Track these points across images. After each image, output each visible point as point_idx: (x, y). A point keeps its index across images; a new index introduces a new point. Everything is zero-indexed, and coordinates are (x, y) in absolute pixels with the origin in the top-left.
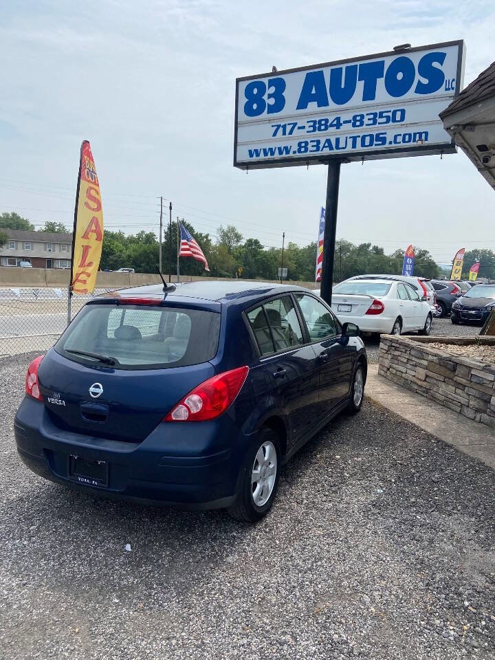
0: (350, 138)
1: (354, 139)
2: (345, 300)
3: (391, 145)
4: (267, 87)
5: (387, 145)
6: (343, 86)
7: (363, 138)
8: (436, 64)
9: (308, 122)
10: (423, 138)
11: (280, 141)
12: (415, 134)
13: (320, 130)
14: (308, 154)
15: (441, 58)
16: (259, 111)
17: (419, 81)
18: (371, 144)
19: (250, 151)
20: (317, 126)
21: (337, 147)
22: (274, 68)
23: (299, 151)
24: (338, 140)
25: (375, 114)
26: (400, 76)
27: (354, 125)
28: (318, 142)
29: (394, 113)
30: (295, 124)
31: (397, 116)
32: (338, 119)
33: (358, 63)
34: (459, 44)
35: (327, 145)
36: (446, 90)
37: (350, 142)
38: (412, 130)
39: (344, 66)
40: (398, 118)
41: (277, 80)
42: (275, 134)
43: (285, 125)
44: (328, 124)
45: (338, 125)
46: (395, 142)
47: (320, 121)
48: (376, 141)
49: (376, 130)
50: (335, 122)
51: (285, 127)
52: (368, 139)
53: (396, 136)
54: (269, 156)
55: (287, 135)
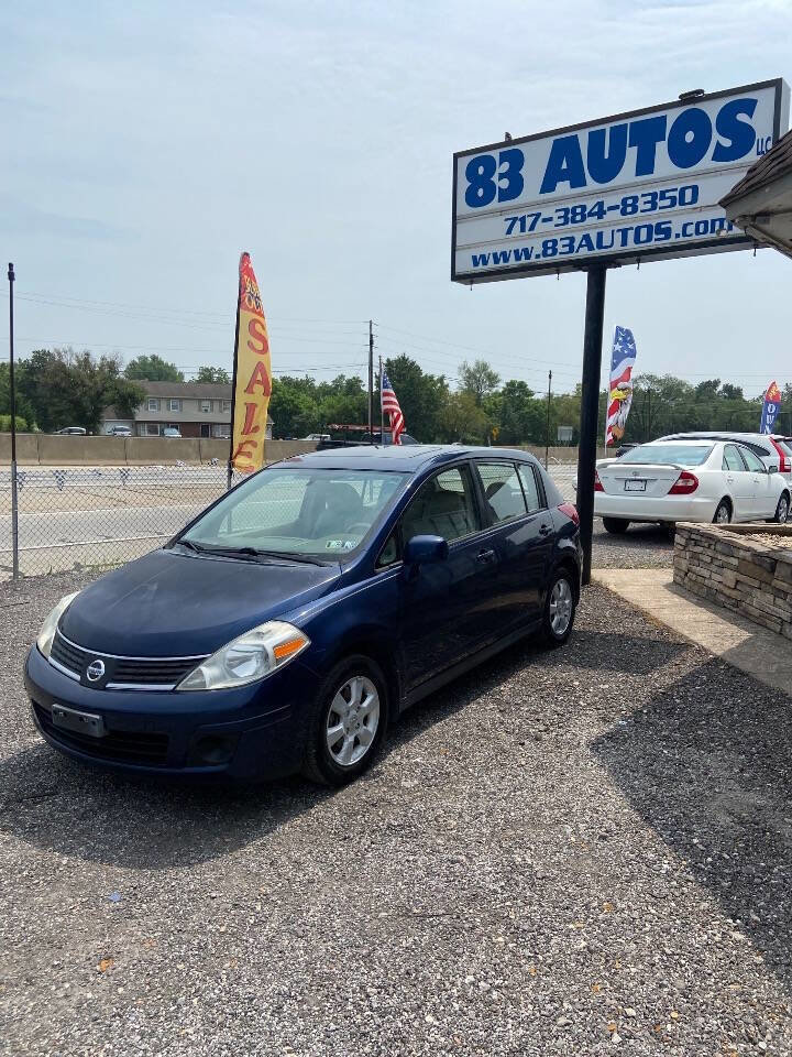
0: (618, 231)
1: (624, 232)
2: (636, 474)
3: (678, 240)
4: (498, 163)
5: (673, 239)
6: (606, 156)
7: (638, 230)
8: (742, 117)
9: (557, 211)
10: (726, 226)
11: (518, 242)
12: (713, 221)
13: (574, 221)
14: (558, 257)
15: (749, 107)
16: (487, 200)
17: (718, 143)
18: (649, 239)
19: (474, 258)
20: (569, 216)
21: (600, 246)
22: (508, 135)
23: (545, 254)
24: (600, 235)
25: (654, 195)
26: (690, 137)
27: (624, 213)
28: (572, 240)
29: (683, 191)
30: (539, 215)
31: (686, 196)
32: (601, 204)
33: (628, 121)
34: (777, 84)
35: (584, 243)
36: (758, 154)
37: (618, 236)
38: (709, 216)
39: (607, 127)
40: (688, 198)
41: (512, 152)
42: (509, 232)
43: (524, 217)
44: (586, 213)
45: (601, 214)
46: (685, 234)
47: (574, 208)
48: (657, 233)
49: (654, 218)
50: (596, 210)
51: (523, 220)
52: (644, 232)
53: (685, 226)
54: (501, 264)
55: (526, 232)
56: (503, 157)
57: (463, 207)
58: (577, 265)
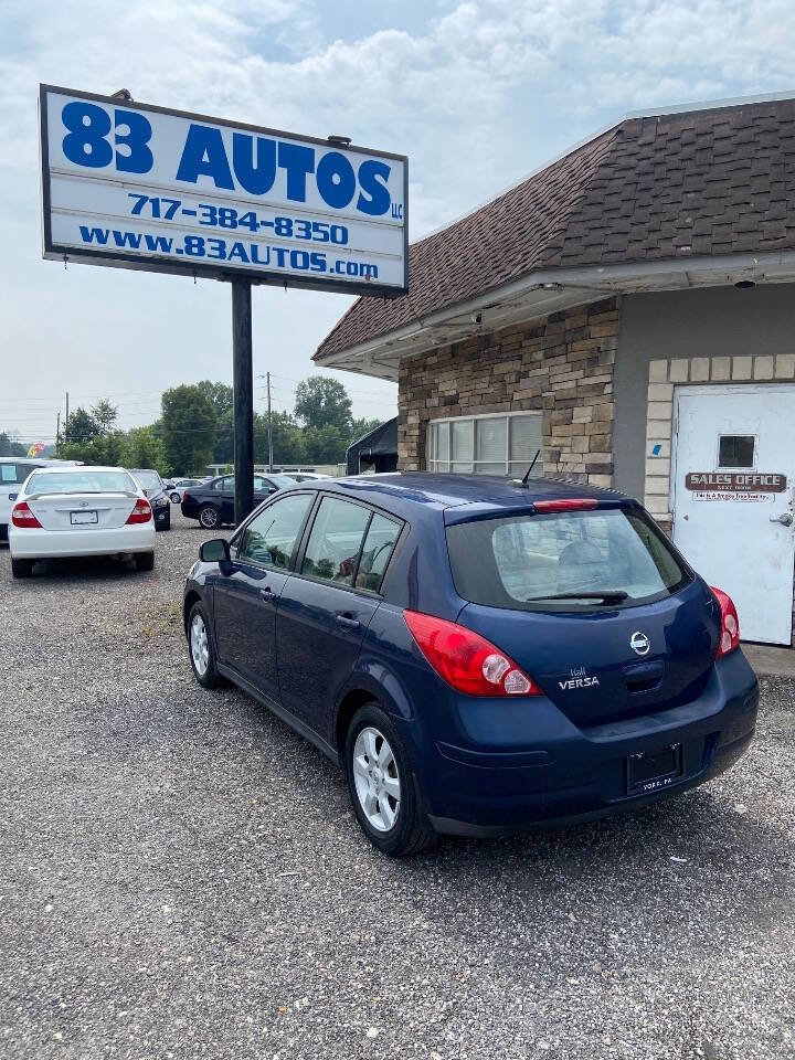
0: (274, 249)
3: (332, 274)
4: (113, 121)
5: (327, 273)
6: (255, 166)
7: (294, 254)
8: (378, 178)
9: (200, 206)
10: (372, 273)
11: (146, 225)
12: (362, 266)
13: (223, 224)
15: (385, 172)
16: (101, 157)
17: (361, 195)
18: (306, 266)
19: (84, 230)
20: (217, 217)
21: (255, 260)
22: (125, 94)
24: (254, 248)
25: (307, 224)
26: (336, 179)
27: (278, 231)
28: (222, 244)
30: (176, 204)
31: (338, 235)
32: (253, 216)
33: (278, 140)
34: (404, 160)
35: (236, 251)
36: (393, 216)
37: (274, 255)
38: (359, 260)
39: (255, 136)
40: (339, 238)
41: (133, 116)
42: (137, 210)
43: (157, 200)
44: (237, 219)
45: (254, 226)
46: (338, 271)
47: (222, 211)
48: (314, 263)
49: (310, 247)
50: (248, 219)
51: (155, 202)
52: (300, 258)
53: (338, 263)
54: (127, 247)
55: (162, 218)
56: (121, 118)
57: (58, 158)
58: (223, 274)
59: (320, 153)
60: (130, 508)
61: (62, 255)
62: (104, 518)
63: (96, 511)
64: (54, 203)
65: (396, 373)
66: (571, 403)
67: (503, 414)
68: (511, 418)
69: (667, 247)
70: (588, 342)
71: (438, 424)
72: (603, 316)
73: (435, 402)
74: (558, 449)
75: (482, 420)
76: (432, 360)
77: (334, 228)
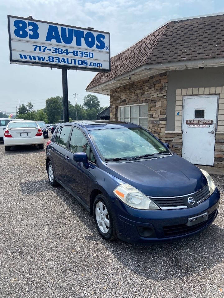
2: (24, 130)
3: (89, 66)
4: (28, 25)
6: (67, 37)
8: (102, 39)
9: (52, 48)
10: (100, 66)
11: (38, 54)
12: (98, 64)
13: (59, 53)
15: (104, 37)
16: (25, 35)
17: (97, 44)
18: (82, 64)
19: (21, 55)
20: (57, 51)
21: (68, 63)
22: (31, 17)
24: (68, 59)
25: (82, 52)
26: (90, 39)
27: (74, 55)
28: (59, 58)
30: (46, 48)
31: (91, 55)
32: (67, 50)
33: (73, 29)
34: (109, 34)
35: (63, 60)
36: (106, 49)
37: (73, 61)
38: (97, 62)
39: (67, 28)
40: (91, 56)
41: (33, 23)
42: (35, 49)
44: (63, 51)
45: (67, 53)
46: (91, 65)
47: (58, 49)
48: (84, 63)
49: (83, 59)
50: (66, 51)
51: (40, 47)
52: (80, 62)
53: (91, 63)
54: (33, 60)
55: (42, 52)
56: (30, 24)
57: (13, 36)
58: (59, 67)
59: (85, 32)
60: (36, 132)
61: (15, 62)
62: (29, 135)
63: (27, 133)
64: (12, 48)
65: (109, 93)
66: (156, 101)
67: (137, 105)
68: (140, 106)
69: (179, 58)
70: (160, 84)
71: (121, 107)
72: (164, 77)
73: (119, 101)
74: (152, 114)
75: (132, 106)
76: (119, 90)
77: (90, 53)
